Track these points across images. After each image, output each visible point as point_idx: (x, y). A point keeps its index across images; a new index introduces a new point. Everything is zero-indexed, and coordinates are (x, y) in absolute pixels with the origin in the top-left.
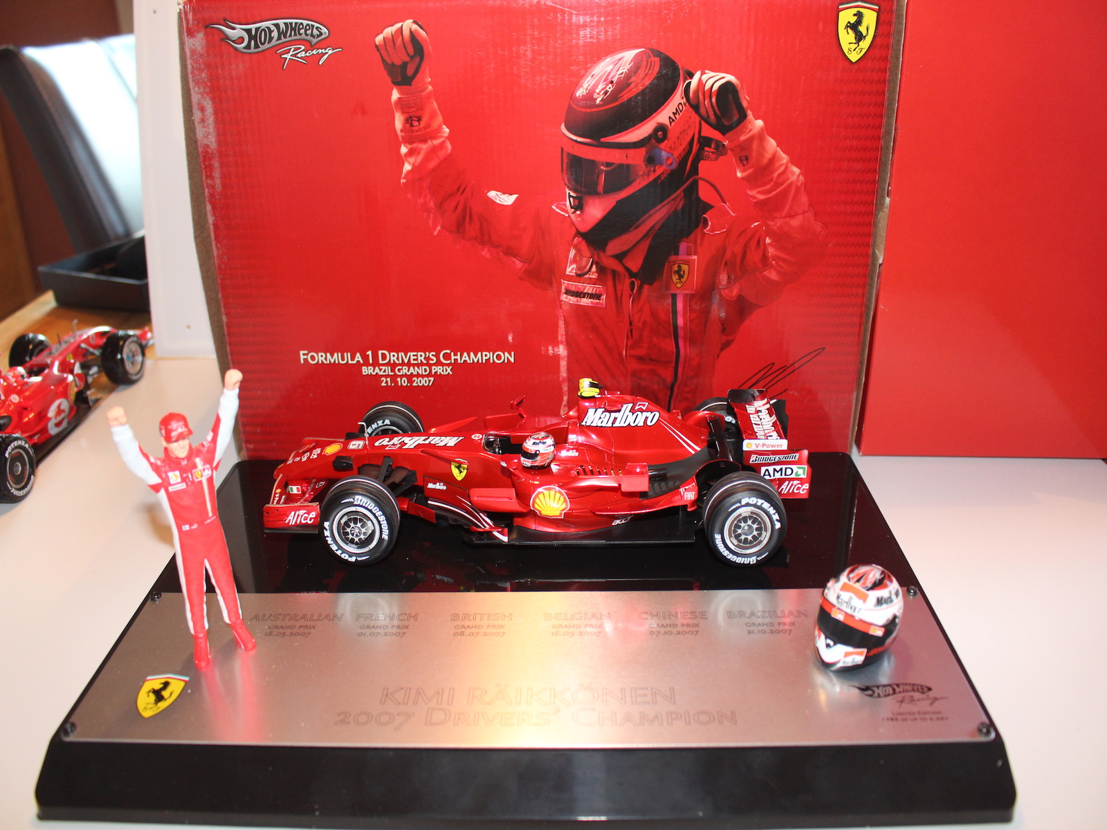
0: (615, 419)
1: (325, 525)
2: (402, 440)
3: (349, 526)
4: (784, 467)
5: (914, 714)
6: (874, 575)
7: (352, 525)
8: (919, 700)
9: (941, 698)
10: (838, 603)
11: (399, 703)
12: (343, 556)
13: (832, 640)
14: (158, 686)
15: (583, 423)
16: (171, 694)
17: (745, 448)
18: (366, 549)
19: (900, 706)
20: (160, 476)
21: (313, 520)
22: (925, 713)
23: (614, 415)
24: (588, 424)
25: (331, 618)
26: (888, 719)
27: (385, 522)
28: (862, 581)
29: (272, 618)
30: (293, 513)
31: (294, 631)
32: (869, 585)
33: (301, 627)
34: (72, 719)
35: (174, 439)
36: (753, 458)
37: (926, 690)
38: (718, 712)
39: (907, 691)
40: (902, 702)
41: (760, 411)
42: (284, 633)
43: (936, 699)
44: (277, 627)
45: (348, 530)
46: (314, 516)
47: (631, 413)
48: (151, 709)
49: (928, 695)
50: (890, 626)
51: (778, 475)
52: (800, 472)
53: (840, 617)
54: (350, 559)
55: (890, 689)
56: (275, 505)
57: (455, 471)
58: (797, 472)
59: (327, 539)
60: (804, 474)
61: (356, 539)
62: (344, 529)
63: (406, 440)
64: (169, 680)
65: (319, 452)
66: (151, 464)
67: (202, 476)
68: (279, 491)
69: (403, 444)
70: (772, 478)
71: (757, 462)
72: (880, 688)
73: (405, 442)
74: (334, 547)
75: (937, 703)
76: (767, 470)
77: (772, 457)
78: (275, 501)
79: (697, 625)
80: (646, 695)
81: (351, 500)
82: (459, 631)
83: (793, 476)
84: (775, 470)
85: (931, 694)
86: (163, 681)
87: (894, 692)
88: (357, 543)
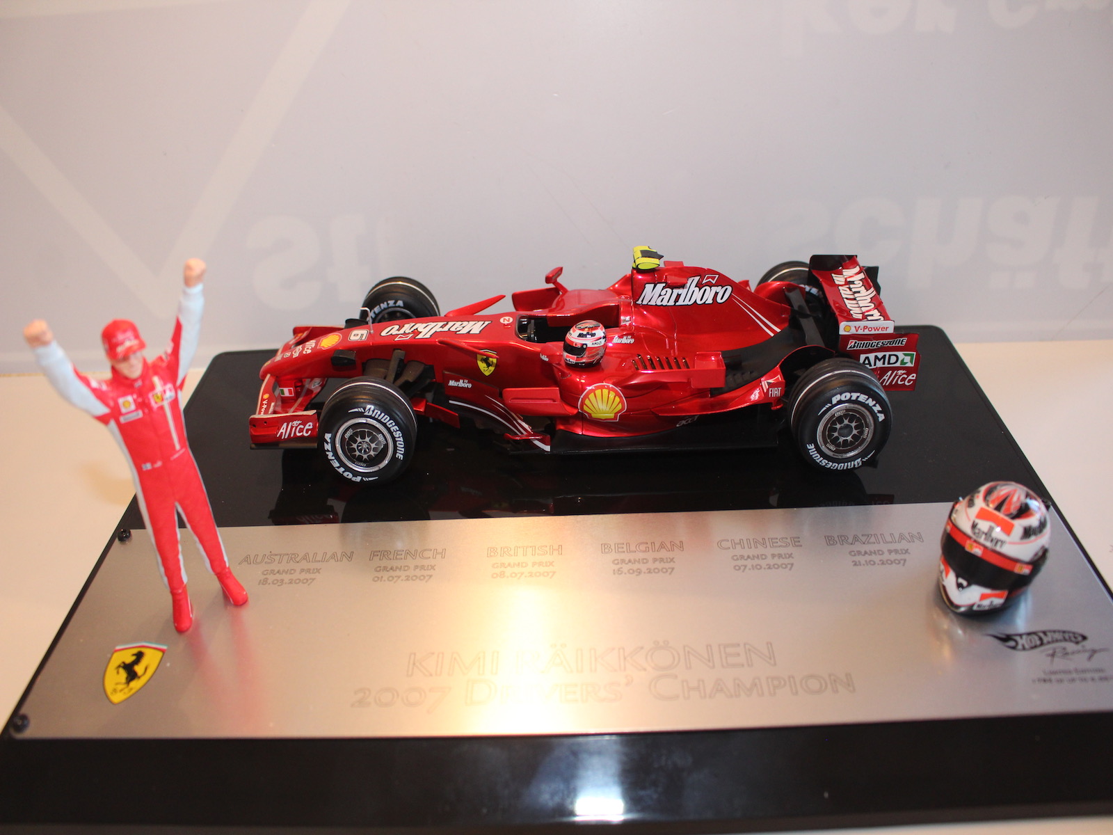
0: (679, 296)
1: (326, 437)
2: (415, 328)
3: (355, 442)
4: (887, 354)
5: (1070, 672)
6: (1019, 498)
7: (359, 440)
8: (1073, 653)
9: (1101, 650)
10: (974, 533)
11: (431, 675)
12: (345, 474)
13: (964, 578)
14: (129, 659)
15: (639, 302)
16: (146, 669)
17: (842, 332)
18: (375, 469)
19: (1052, 661)
20: (107, 404)
21: (310, 432)
22: (1084, 671)
23: (676, 291)
24: (645, 303)
25: (339, 559)
26: (1039, 680)
27: (401, 439)
28: (1004, 508)
29: (266, 560)
30: (285, 425)
31: (296, 576)
32: (1013, 510)
33: (302, 570)
34: (23, 711)
35: (120, 356)
36: (852, 343)
37: (1080, 639)
38: (830, 676)
39: (1057, 641)
40: (1053, 655)
41: (852, 283)
42: (282, 580)
43: (1094, 652)
44: (272, 572)
45: (355, 446)
46: (311, 427)
47: (697, 289)
48: (121, 691)
49: (1083, 646)
50: (1037, 562)
51: (879, 364)
52: (907, 359)
53: (978, 551)
54: (354, 479)
55: (1036, 638)
56: (262, 416)
57: (482, 366)
58: (903, 359)
59: (327, 453)
60: (911, 362)
61: (365, 456)
62: (349, 444)
63: (420, 327)
64: (143, 650)
65: (313, 346)
66: (94, 391)
67: (163, 400)
68: (266, 396)
69: (416, 332)
70: (873, 367)
71: (855, 348)
72: (1024, 637)
73: (419, 330)
74: (336, 464)
75: (1096, 656)
76: (867, 358)
77: (875, 342)
78: (263, 410)
79: (790, 556)
80: (739, 655)
81: (361, 410)
82: (498, 571)
83: (898, 364)
84: (876, 357)
85: (1088, 644)
86: (135, 651)
87: (1042, 644)
88: (365, 461)
